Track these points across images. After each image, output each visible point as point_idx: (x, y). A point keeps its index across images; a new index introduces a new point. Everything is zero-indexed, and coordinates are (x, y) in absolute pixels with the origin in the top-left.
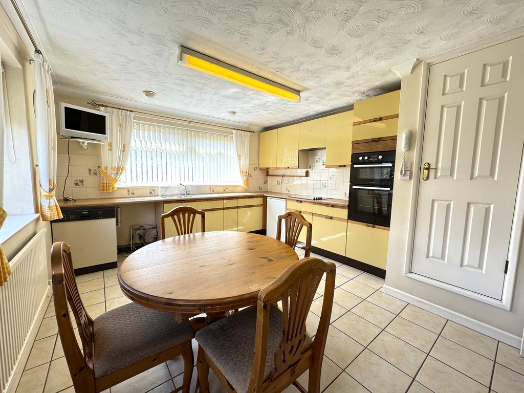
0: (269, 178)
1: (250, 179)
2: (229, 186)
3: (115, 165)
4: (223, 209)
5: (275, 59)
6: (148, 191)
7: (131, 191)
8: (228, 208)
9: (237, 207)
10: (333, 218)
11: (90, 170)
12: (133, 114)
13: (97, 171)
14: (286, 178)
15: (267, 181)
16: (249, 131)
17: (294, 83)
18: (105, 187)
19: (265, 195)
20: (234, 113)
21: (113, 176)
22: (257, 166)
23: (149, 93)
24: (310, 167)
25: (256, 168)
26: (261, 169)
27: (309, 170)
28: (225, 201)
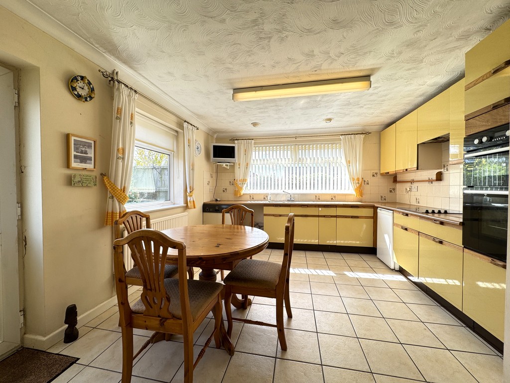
0: (398, 186)
1: (367, 187)
2: (339, 195)
3: (241, 178)
4: (319, 216)
5: (299, 64)
6: (263, 197)
7: (251, 197)
8: (324, 216)
9: (336, 216)
10: (444, 242)
11: (230, 182)
12: (253, 141)
13: (233, 183)
14: (415, 185)
15: (394, 189)
16: (362, 134)
17: (350, 72)
18: (236, 193)
19: (376, 205)
20: (330, 120)
21: (240, 185)
22: (378, 171)
23: (255, 124)
24: (444, 167)
25: (376, 174)
26: (382, 175)
27: (442, 170)
28: (320, 209)
